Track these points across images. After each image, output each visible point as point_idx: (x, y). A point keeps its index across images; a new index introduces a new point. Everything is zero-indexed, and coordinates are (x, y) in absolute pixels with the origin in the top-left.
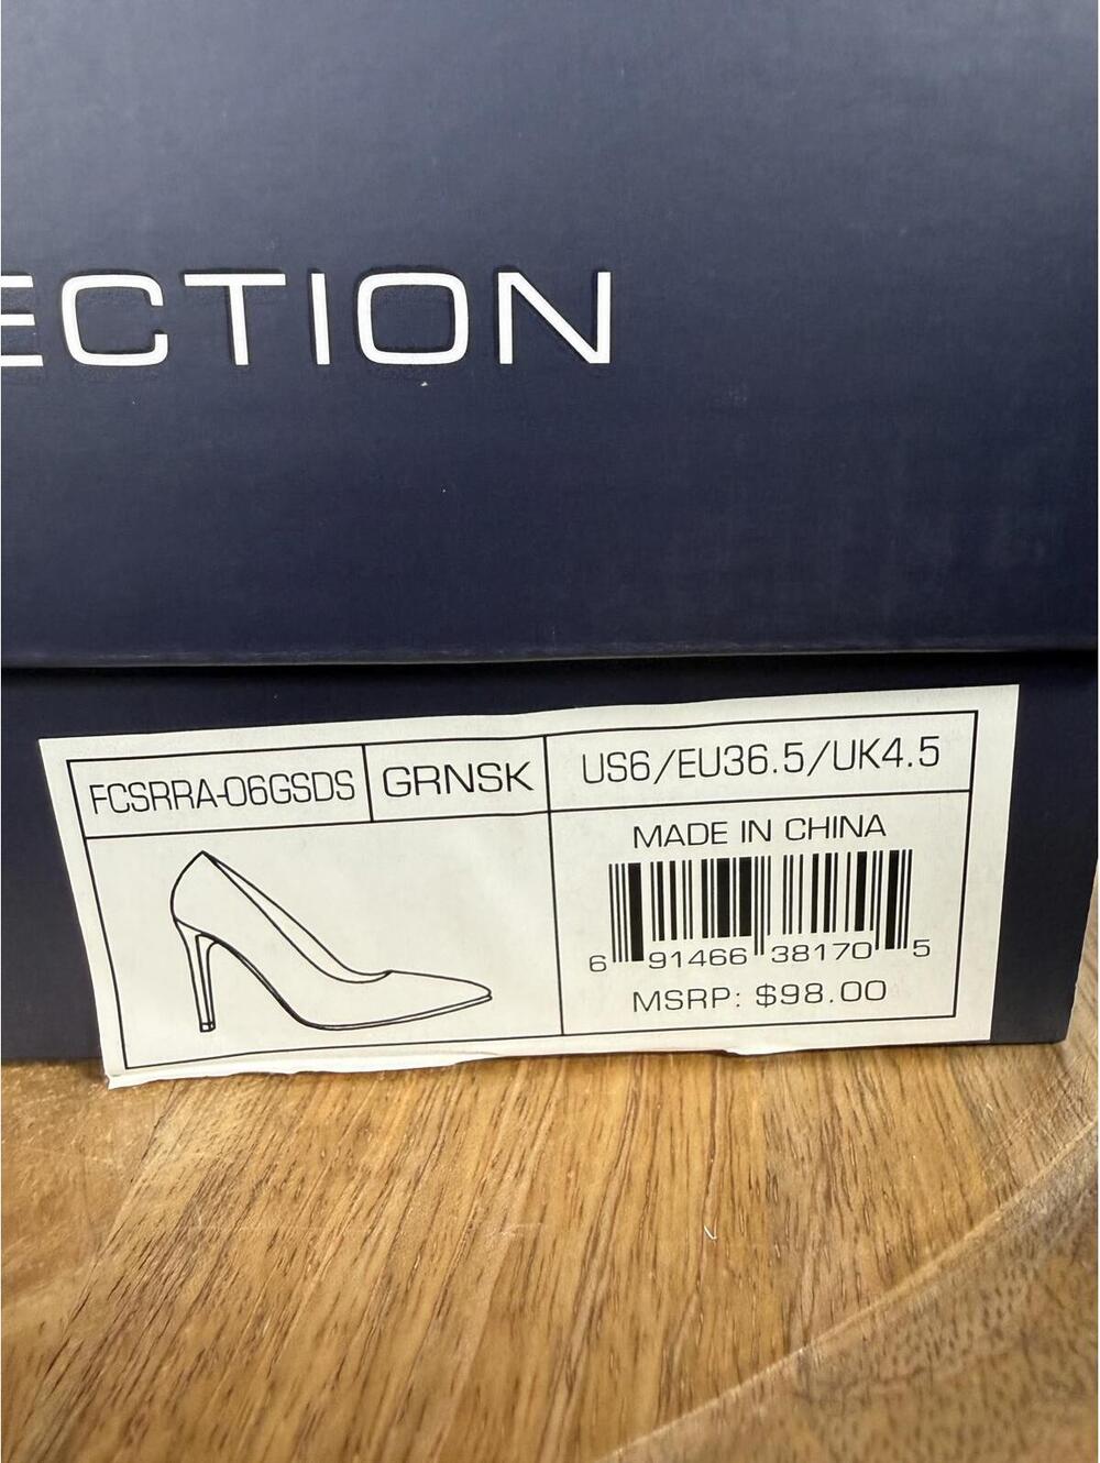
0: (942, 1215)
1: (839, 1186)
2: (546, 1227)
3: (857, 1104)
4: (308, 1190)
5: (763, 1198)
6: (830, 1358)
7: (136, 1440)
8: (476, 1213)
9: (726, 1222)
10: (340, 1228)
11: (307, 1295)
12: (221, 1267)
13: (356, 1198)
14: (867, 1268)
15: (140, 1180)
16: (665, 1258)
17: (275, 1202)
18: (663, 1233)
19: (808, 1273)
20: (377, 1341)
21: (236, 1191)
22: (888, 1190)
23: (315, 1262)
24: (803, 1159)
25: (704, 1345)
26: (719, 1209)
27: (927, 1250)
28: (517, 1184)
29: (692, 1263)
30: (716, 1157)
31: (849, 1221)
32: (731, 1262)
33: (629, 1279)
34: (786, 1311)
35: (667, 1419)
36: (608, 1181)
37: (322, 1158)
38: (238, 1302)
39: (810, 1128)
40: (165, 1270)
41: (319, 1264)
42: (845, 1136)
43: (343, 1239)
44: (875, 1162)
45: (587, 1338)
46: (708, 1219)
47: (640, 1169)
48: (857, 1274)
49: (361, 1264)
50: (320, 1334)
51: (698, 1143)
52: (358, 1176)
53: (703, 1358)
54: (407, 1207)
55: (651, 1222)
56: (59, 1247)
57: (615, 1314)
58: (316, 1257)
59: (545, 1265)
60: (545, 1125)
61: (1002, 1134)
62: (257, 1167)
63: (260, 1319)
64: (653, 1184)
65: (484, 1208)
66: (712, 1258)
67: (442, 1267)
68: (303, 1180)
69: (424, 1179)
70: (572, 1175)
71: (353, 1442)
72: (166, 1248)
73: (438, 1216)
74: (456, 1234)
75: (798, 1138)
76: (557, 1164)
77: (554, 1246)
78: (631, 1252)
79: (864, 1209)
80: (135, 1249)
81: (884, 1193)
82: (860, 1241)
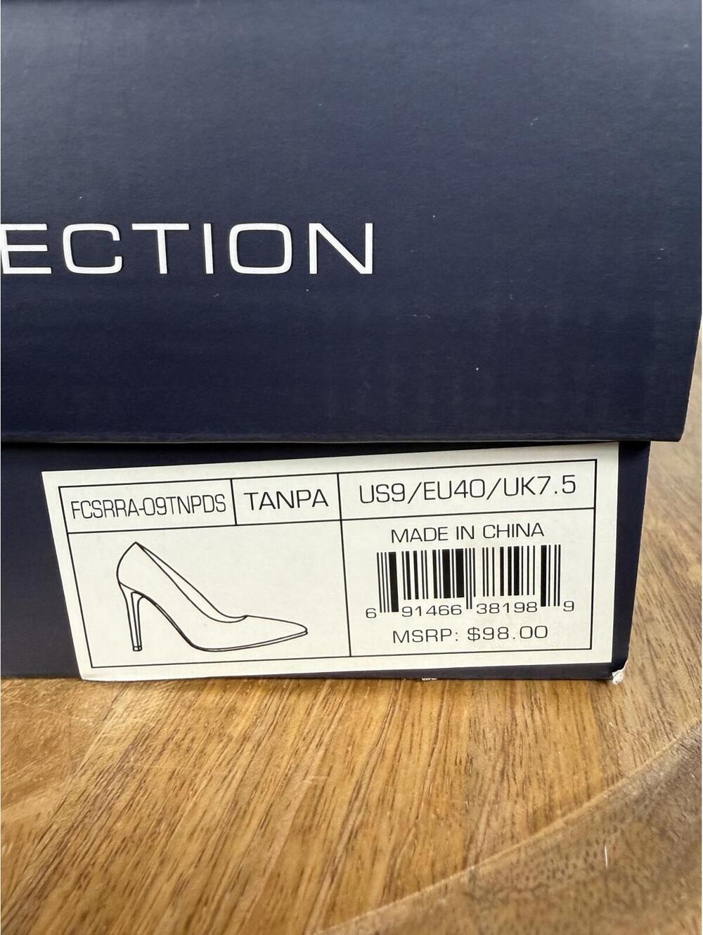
0: (571, 792)
1: (510, 768)
2: (330, 779)
3: (528, 716)
4: (195, 746)
5: (463, 772)
6: (490, 874)
7: (83, 886)
8: (290, 767)
9: (439, 784)
10: (211, 771)
11: (187, 809)
12: (140, 789)
13: (222, 752)
14: (520, 819)
15: (101, 733)
16: (399, 804)
17: (176, 752)
18: (400, 787)
19: (484, 820)
20: (225, 839)
21: (154, 744)
22: (540, 772)
23: (194, 790)
24: (490, 749)
25: (415, 859)
26: (435, 776)
27: (559, 812)
28: (317, 752)
29: (414, 809)
30: (438, 743)
31: (514, 789)
32: (438, 810)
33: (376, 815)
34: (467, 842)
35: (387, 902)
36: (370, 755)
37: (205, 727)
38: (149, 811)
39: (498, 729)
40: (110, 788)
41: (197, 791)
42: (518, 736)
43: (212, 777)
44: (535, 754)
45: (346, 849)
46: (428, 782)
47: (391, 747)
48: (513, 823)
49: (221, 793)
50: (192, 834)
51: (428, 735)
52: (225, 740)
53: (413, 867)
54: (251, 761)
55: (393, 781)
56: (52, 769)
57: (365, 836)
58: (196, 787)
59: (328, 803)
60: (338, 716)
61: (617, 742)
62: (168, 730)
63: (159, 821)
64: (397, 757)
65: (295, 765)
66: (427, 806)
67: (267, 798)
68: (193, 740)
69: (263, 744)
70: (350, 749)
71: (204, 899)
72: (112, 774)
73: (268, 767)
74: (277, 780)
75: (489, 735)
76: (341, 741)
77: (334, 790)
78: (379, 798)
79: (524, 783)
80: (94, 774)
81: (537, 774)
82: (518, 803)
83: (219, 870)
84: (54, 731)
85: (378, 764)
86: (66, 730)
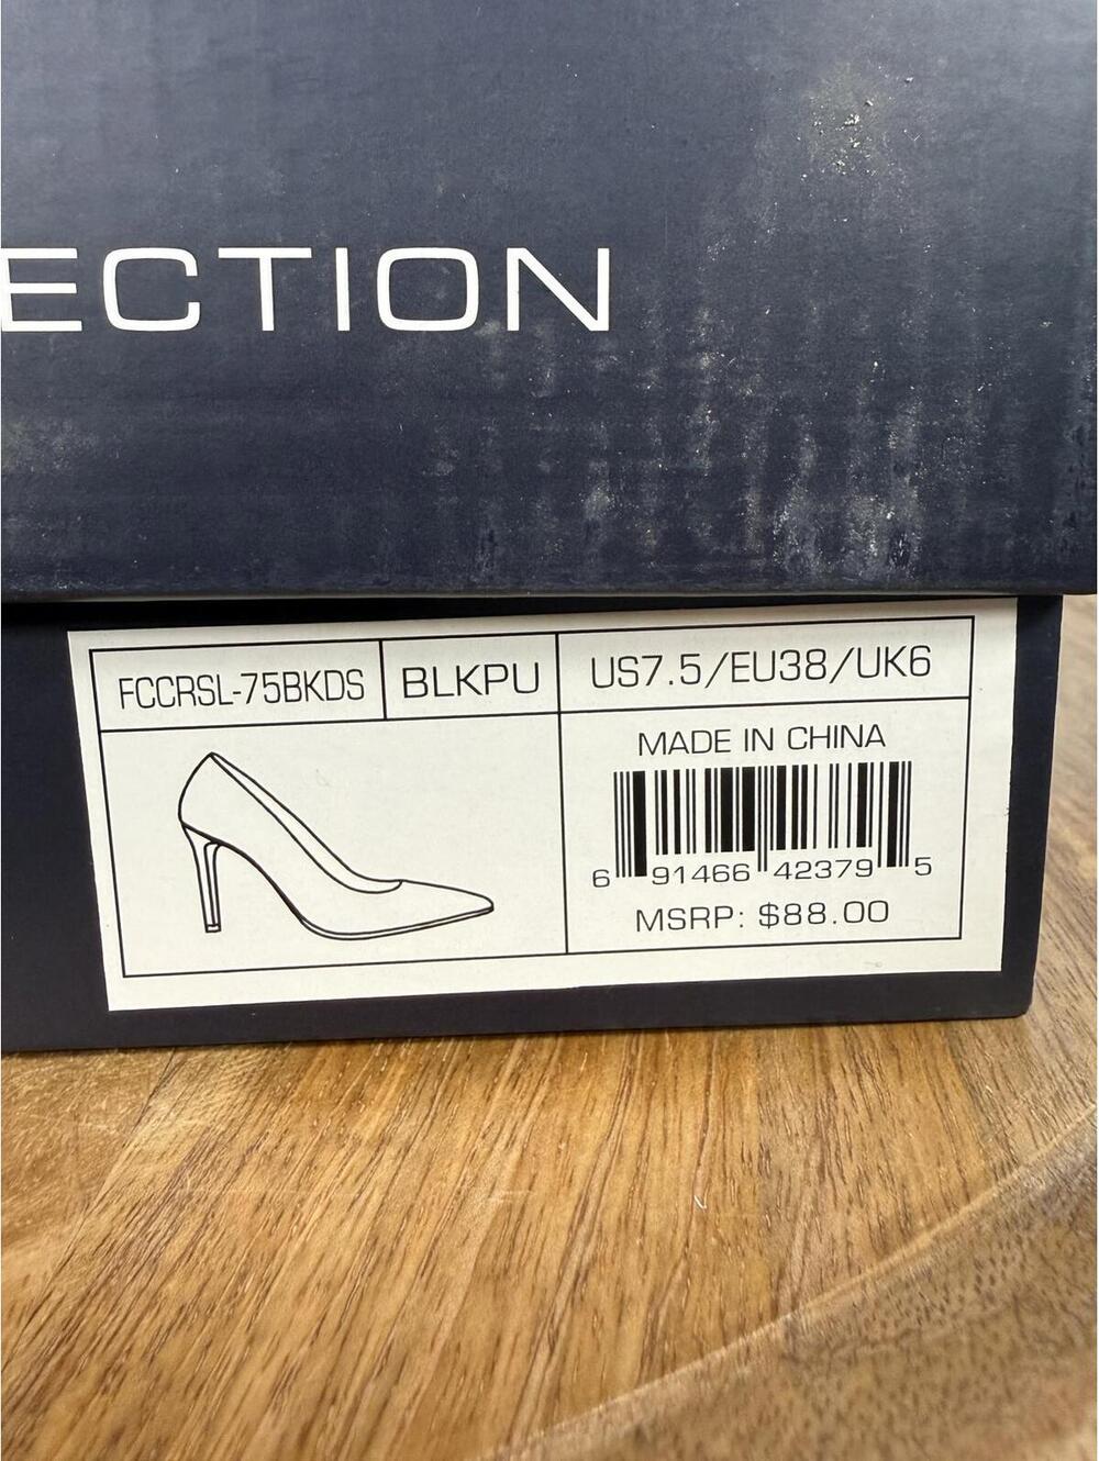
0: (937, 1191)
1: (833, 1160)
2: (534, 1194)
3: (854, 1084)
4: (298, 1155)
5: (755, 1170)
6: (819, 1323)
7: (113, 1388)
8: (464, 1180)
9: (717, 1192)
10: (328, 1193)
11: (291, 1255)
12: (207, 1228)
13: (345, 1165)
14: (858, 1235)
15: (132, 1146)
16: (654, 1226)
17: (264, 1167)
18: (652, 1204)
19: (798, 1242)
20: (359, 1299)
21: (228, 1155)
22: (883, 1164)
23: (301, 1223)
24: (797, 1135)
25: (691, 1306)
26: (710, 1181)
27: (921, 1223)
28: (507, 1154)
29: (680, 1234)
30: (709, 1131)
31: (843, 1193)
32: (720, 1231)
33: (617, 1244)
34: (774, 1279)
35: (649, 1379)
36: (598, 1152)
37: (313, 1127)
38: (223, 1260)
39: (806, 1105)
40: (152, 1229)
41: (305, 1225)
42: (841, 1113)
43: (330, 1202)
44: (871, 1139)
45: (571, 1299)
46: (699, 1190)
47: (631, 1142)
48: (849, 1244)
49: (348, 1226)
50: (302, 1292)
51: (693, 1117)
52: (349, 1144)
53: (687, 1322)
54: (396, 1174)
55: (641, 1192)
56: (49, 1206)
57: (601, 1278)
58: (303, 1219)
59: (533, 1229)
61: (1002, 1115)
62: (249, 1134)
63: (243, 1277)
64: (644, 1155)
65: (473, 1177)
66: (702, 1225)
67: (428, 1229)
68: (293, 1148)
69: (415, 1147)
70: (563, 1146)
71: (329, 1395)
72: (154, 1208)
73: (426, 1182)
74: (443, 1200)
75: (793, 1115)
76: (548, 1138)
77: (542, 1211)
78: (620, 1219)
79: (858, 1183)
80: (122, 1209)
81: (879, 1168)
82: (852, 1213)
83: (354, 1346)
84: (49, 1145)
85: (613, 1167)
86: (70, 1144)
